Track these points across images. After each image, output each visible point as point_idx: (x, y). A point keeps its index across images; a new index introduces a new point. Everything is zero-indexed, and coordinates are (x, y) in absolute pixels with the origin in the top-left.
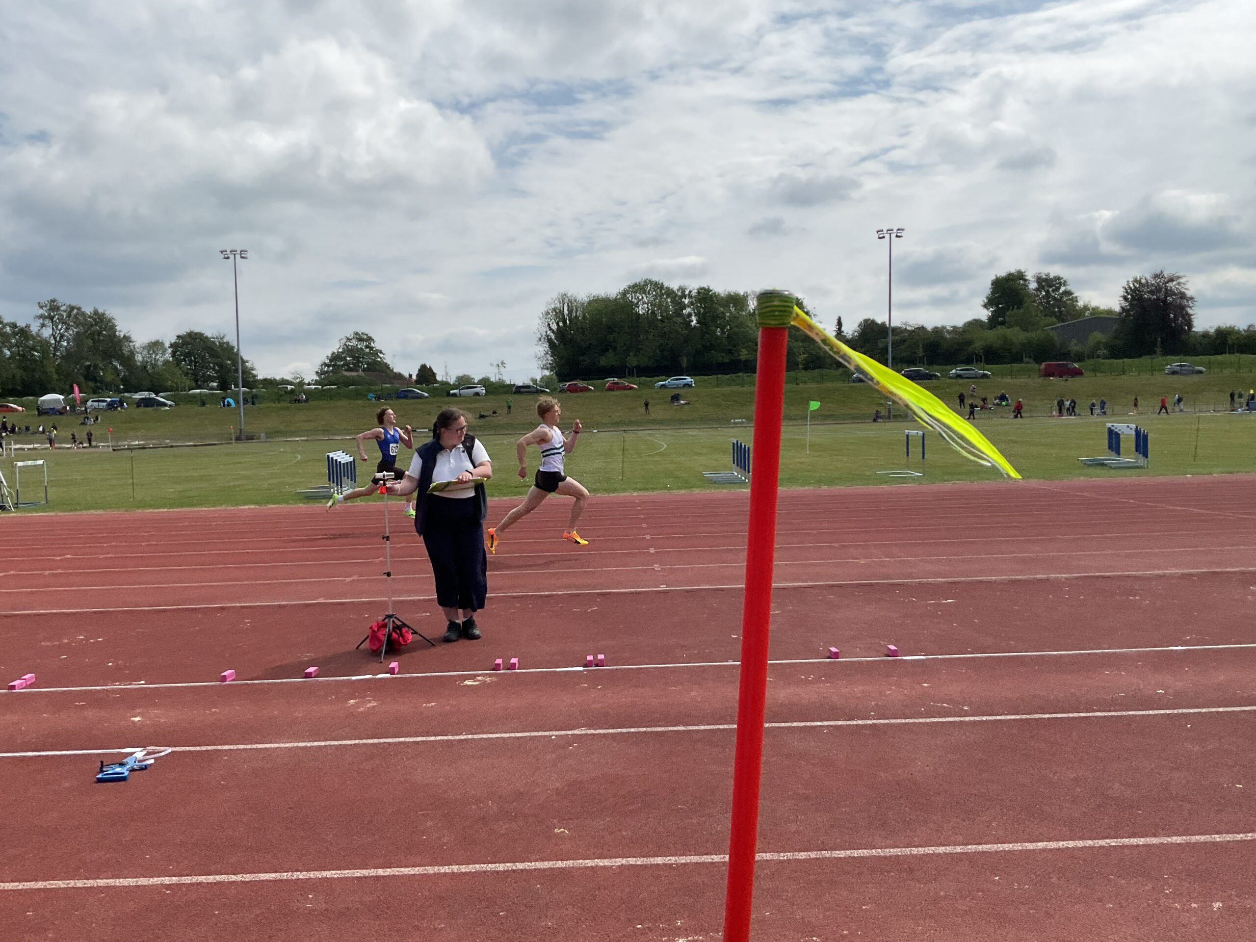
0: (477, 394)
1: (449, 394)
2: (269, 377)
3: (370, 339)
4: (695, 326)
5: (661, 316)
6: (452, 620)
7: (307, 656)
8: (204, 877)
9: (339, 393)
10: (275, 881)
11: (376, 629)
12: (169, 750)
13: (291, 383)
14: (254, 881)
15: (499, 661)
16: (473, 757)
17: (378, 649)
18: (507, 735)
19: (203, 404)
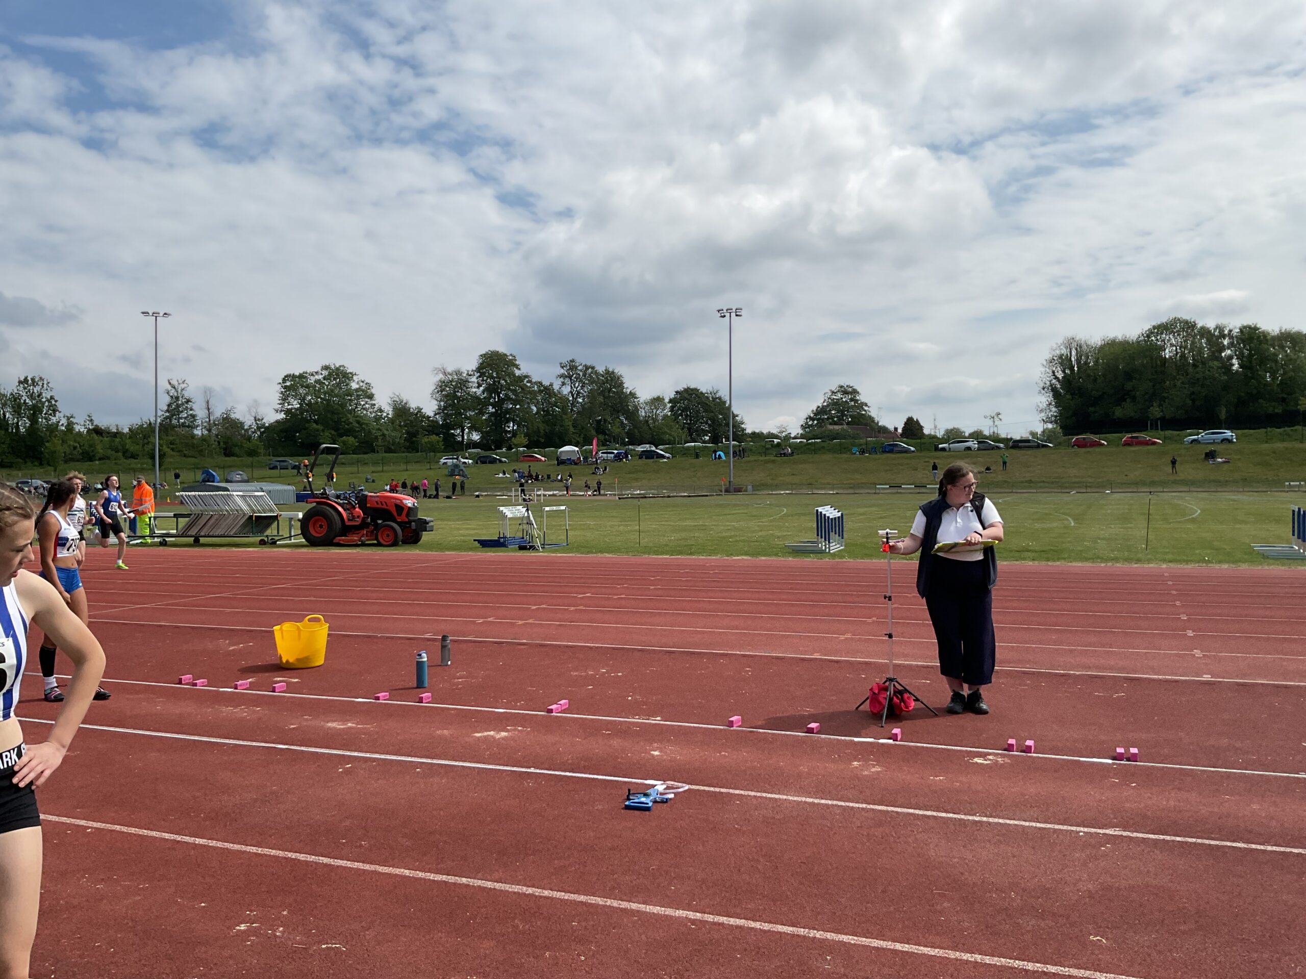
0: (969, 448)
1: (936, 449)
2: (757, 431)
3: (855, 392)
4: (1237, 371)
5: (1194, 359)
6: (957, 690)
7: (808, 710)
8: (725, 918)
9: (823, 447)
10: (793, 936)
11: (876, 692)
12: (687, 787)
13: (777, 437)
14: (773, 931)
15: (1012, 741)
16: (989, 841)
17: (879, 712)
18: (1027, 824)
19: (697, 456)
